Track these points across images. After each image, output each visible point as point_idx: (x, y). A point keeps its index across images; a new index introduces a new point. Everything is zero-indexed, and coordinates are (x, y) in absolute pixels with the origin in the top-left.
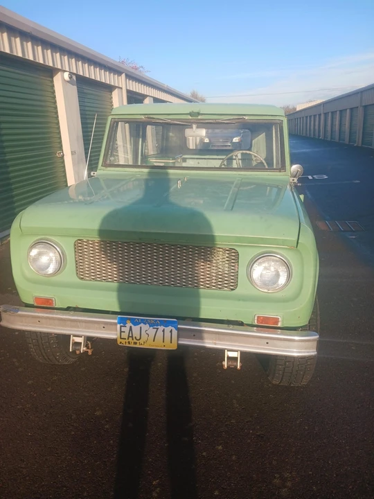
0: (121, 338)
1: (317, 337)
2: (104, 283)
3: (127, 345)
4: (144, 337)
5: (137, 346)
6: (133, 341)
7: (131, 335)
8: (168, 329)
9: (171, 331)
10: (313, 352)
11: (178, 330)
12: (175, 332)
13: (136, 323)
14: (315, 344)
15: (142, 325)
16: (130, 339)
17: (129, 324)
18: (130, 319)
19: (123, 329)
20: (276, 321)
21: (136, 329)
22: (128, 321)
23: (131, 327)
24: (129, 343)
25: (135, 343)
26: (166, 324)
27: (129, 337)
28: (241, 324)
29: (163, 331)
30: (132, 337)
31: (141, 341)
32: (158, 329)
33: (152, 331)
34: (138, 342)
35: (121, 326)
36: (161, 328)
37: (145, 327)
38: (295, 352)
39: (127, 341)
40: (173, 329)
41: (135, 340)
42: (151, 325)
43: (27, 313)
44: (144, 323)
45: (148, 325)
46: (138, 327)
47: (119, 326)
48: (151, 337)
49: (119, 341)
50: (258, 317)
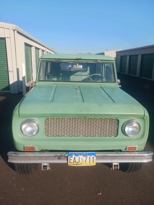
0: (70, 163)
1: (152, 154)
2: (58, 137)
3: (73, 165)
4: (81, 161)
5: (78, 165)
6: (76, 164)
7: (75, 161)
9: (93, 158)
10: (151, 160)
11: (97, 156)
12: (95, 158)
13: (77, 155)
14: (151, 156)
15: (80, 156)
16: (75, 163)
17: (74, 156)
18: (74, 154)
19: (71, 158)
20: (135, 148)
22: (73, 155)
23: (75, 157)
24: (74, 164)
25: (77, 164)
26: (90, 155)
27: (74, 162)
28: (120, 151)
29: (90, 158)
30: (75, 162)
31: (80, 163)
32: (87, 157)
33: (84, 158)
34: (78, 164)
35: (70, 157)
36: (88, 157)
38: (145, 161)
39: (73, 164)
40: (94, 156)
42: (84, 156)
43: (23, 155)
44: (81, 155)
45: (82, 156)
46: (78, 157)
47: (69, 157)
48: (84, 161)
49: (69, 164)
50: (128, 147)
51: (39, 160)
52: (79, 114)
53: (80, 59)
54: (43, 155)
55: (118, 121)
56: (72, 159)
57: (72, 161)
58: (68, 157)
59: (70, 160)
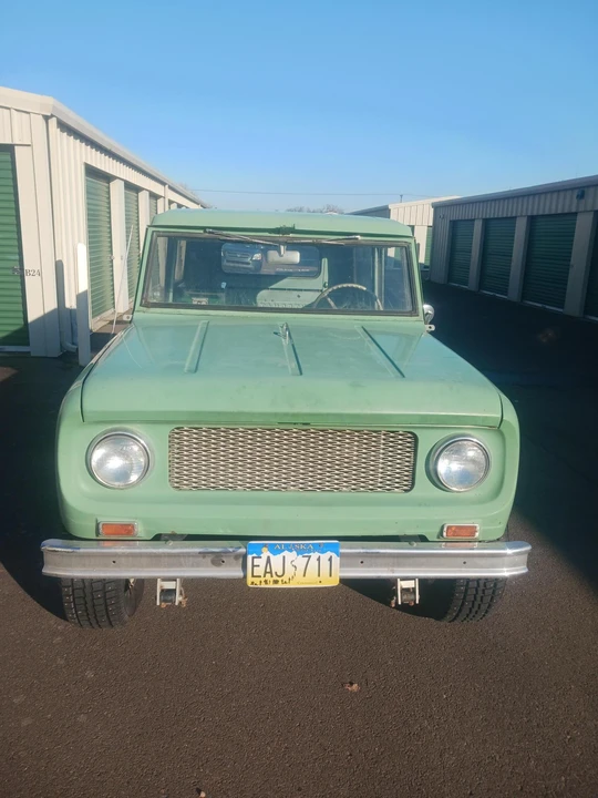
0: (253, 576)
1: (529, 548)
2: (213, 493)
3: (263, 586)
4: (289, 570)
5: (279, 586)
6: (272, 580)
7: (268, 570)
8: (325, 557)
9: (330, 559)
10: (522, 570)
11: (342, 556)
12: (336, 560)
13: (275, 551)
14: (525, 557)
15: (286, 553)
16: (268, 575)
17: (266, 553)
18: (265, 545)
19: (256, 562)
20: (472, 530)
21: (276, 560)
22: (265, 549)
23: (269, 558)
24: (266, 581)
25: (276, 582)
26: (322, 549)
27: (266, 572)
28: (423, 539)
29: (319, 559)
30: (271, 572)
31: (285, 578)
32: (310, 557)
33: (301, 561)
34: (280, 579)
35: (253, 558)
36: (315, 556)
37: (290, 556)
38: (505, 572)
39: (263, 579)
40: (334, 555)
41: (275, 578)
42: (300, 552)
43: (94, 550)
44: (291, 551)
45: (294, 552)
46: (280, 557)
47: (250, 557)
48: (300, 571)
49: (250, 579)
50: (448, 528)
51: (148, 566)
52: (286, 415)
53: (293, 230)
54: (161, 550)
55: (415, 438)
56: (261, 562)
57: (259, 571)
58: (245, 557)
59: (253, 566)
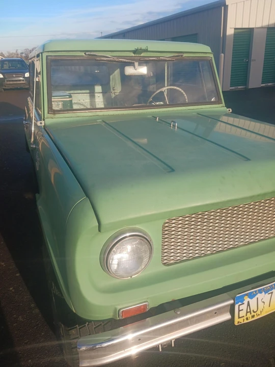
0: (239, 318)
3: (246, 321)
4: (261, 306)
5: (256, 318)
6: (251, 316)
7: (249, 310)
13: (251, 296)
15: (259, 296)
16: (248, 314)
17: (247, 299)
18: (246, 295)
19: (241, 307)
21: (253, 302)
22: (246, 297)
23: (248, 302)
24: (247, 318)
25: (253, 316)
27: (247, 312)
30: (250, 312)
31: (258, 312)
32: (272, 293)
33: (267, 297)
34: (255, 314)
35: (239, 306)
37: (261, 296)
39: (245, 318)
41: (253, 314)
42: (266, 291)
44: (261, 293)
45: (263, 293)
46: (255, 299)
47: (237, 306)
48: (267, 303)
49: (237, 321)
56: (244, 307)
57: (242, 313)
58: (233, 306)
59: (239, 311)
